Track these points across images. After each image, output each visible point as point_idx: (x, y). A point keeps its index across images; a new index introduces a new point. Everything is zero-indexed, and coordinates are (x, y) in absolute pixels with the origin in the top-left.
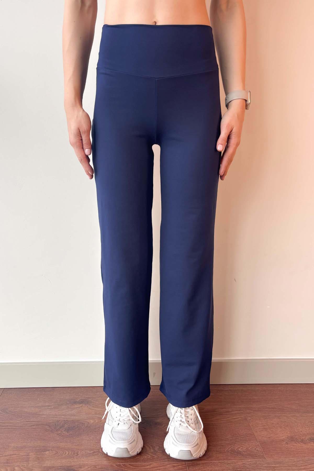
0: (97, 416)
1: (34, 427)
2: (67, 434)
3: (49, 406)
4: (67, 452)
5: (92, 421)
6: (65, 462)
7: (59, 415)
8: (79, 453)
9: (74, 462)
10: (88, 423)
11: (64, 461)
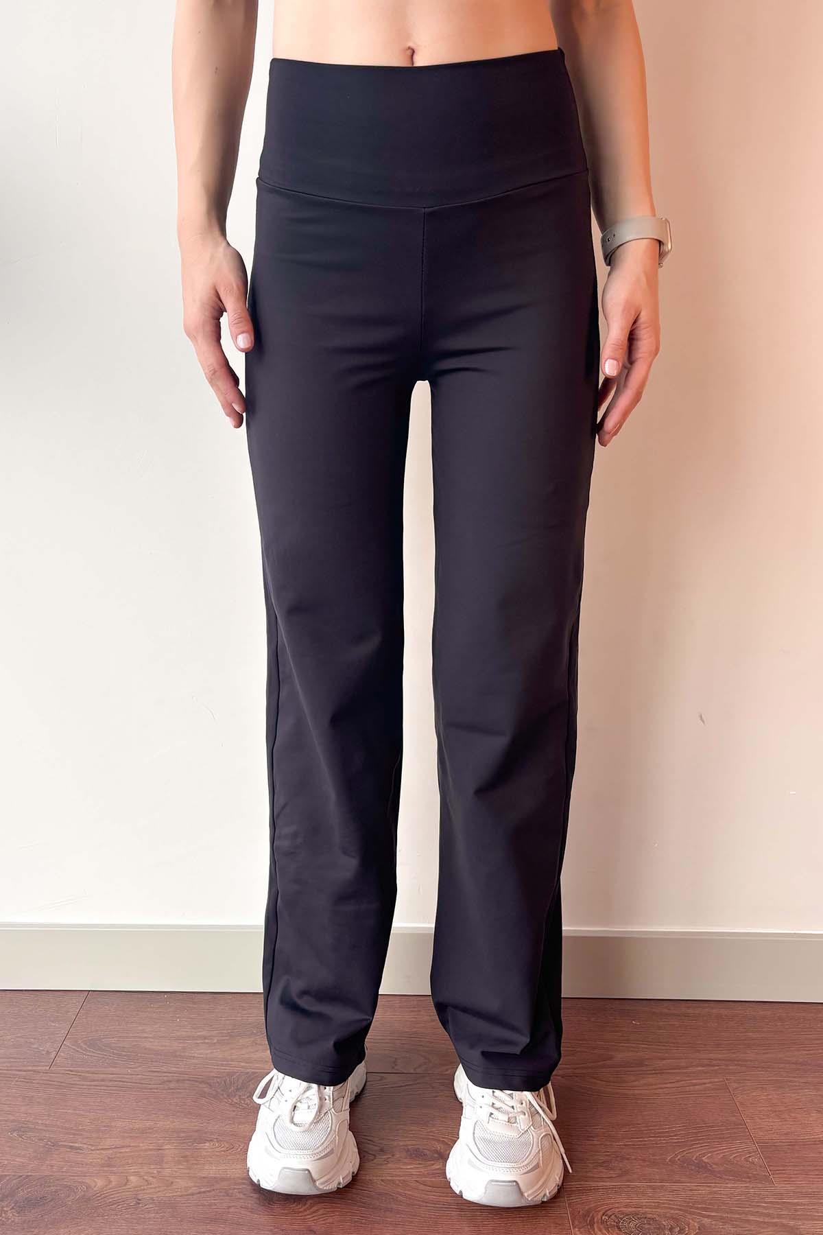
1: (172, 1085)
3: (206, 1037)
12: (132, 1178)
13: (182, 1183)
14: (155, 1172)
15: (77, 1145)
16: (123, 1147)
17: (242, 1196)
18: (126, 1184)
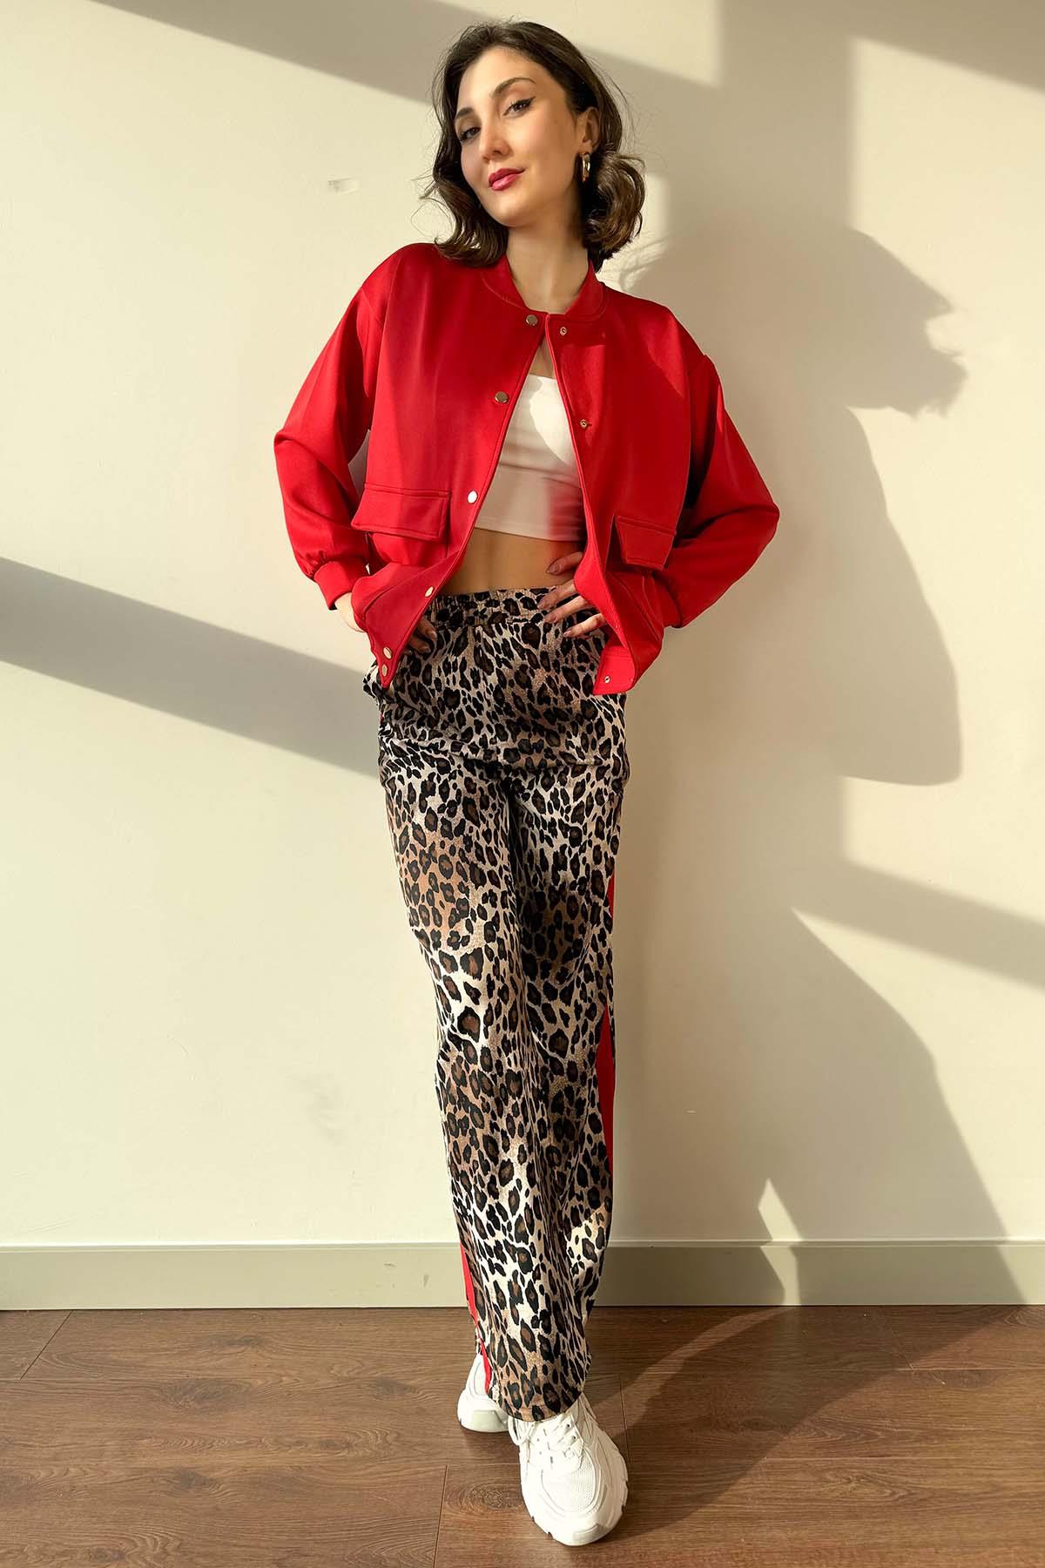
0: (275, 1371)
1: (127, 1391)
2: (196, 1405)
3: (167, 1349)
4: (190, 1442)
5: (260, 1382)
6: (181, 1460)
7: (187, 1369)
8: (214, 1444)
9: (202, 1461)
10: (251, 1384)
11: (179, 1457)
12: (72, 1470)
13: (115, 1473)
14: (94, 1464)
15: (30, 1443)
16: (70, 1444)
17: (163, 1482)
18: (65, 1475)
